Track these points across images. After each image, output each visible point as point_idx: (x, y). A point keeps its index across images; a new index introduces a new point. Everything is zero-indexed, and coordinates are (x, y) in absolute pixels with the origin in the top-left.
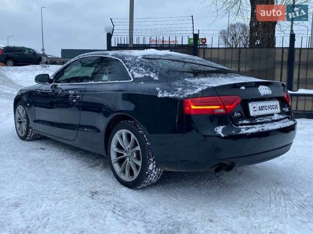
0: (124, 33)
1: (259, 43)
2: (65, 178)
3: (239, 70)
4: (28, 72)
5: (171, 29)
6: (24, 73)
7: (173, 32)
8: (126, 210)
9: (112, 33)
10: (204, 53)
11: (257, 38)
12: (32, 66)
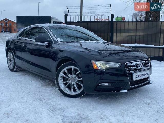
0: (74, 14)
1: (150, 19)
2: (30, 91)
3: (136, 34)
5: (99, 12)
7: (100, 13)
8: (56, 109)
9: (68, 14)
10: (117, 24)
11: (150, 16)
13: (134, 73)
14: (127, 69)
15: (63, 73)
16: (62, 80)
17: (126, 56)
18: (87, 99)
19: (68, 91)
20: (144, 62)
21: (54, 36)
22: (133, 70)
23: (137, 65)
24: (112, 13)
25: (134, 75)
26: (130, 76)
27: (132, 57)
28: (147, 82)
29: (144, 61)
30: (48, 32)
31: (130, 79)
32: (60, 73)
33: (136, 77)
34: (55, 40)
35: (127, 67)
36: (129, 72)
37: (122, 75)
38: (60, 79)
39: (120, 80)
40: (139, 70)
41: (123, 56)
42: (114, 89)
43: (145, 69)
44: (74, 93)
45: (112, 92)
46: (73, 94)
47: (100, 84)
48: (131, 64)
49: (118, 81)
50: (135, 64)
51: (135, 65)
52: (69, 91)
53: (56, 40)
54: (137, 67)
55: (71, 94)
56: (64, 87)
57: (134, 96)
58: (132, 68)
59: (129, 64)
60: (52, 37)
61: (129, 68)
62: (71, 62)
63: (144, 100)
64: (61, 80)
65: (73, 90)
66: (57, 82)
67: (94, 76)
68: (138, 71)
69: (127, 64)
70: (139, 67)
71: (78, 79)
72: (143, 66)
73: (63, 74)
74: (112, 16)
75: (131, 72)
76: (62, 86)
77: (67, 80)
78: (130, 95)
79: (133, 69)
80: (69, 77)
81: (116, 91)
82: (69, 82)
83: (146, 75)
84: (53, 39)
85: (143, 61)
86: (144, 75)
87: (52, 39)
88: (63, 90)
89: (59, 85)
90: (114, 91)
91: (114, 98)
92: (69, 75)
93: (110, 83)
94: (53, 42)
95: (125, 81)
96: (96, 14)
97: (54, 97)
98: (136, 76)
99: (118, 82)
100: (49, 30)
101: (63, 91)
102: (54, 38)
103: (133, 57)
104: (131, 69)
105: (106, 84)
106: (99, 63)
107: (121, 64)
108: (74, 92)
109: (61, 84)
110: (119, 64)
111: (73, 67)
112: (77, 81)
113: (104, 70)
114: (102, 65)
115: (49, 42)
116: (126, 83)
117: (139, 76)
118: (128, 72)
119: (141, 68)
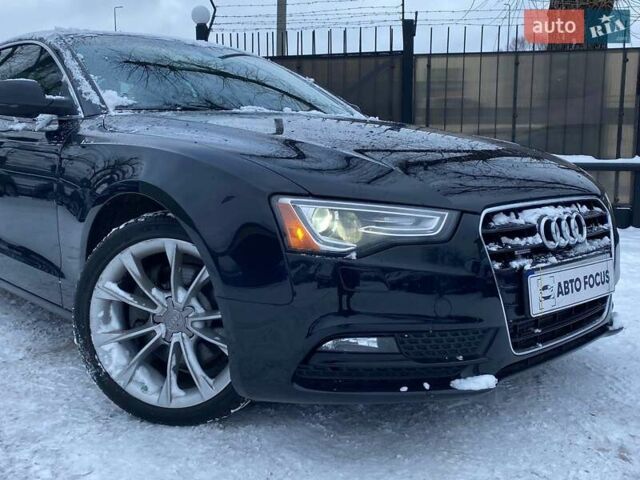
3: (515, 109)
9: (211, 25)
10: (428, 66)
13: (531, 272)
14: (494, 249)
15: (114, 281)
16: (115, 324)
17: (475, 177)
18: (262, 430)
19: (145, 389)
20: (584, 209)
21: (88, 78)
22: (525, 256)
23: (548, 223)
25: (534, 285)
26: (508, 292)
27: (509, 184)
28: (598, 323)
29: (582, 203)
30: (62, 60)
31: (512, 310)
32: (99, 284)
33: (546, 293)
34: (88, 98)
35: (493, 236)
36: (506, 265)
37: (464, 286)
38: (101, 314)
39: (450, 317)
40: (559, 251)
41: (460, 175)
42: (413, 369)
43: (588, 247)
44: (182, 400)
45: (404, 389)
46: (174, 405)
47: (329, 345)
48: (512, 219)
49: (436, 319)
50: (539, 221)
51: (535, 222)
52: (152, 387)
53: (96, 100)
54: (549, 236)
55: (164, 404)
56: (124, 361)
57: (532, 405)
58: (522, 242)
59: (502, 220)
60: (75, 83)
61: (505, 240)
62: (159, 213)
63: (587, 426)
64: (106, 320)
65: (174, 379)
66: (85, 332)
67: (294, 294)
68: (553, 260)
69: (489, 217)
70: (557, 236)
71: (208, 313)
72: (581, 232)
73: (114, 287)
75: (515, 264)
76: (114, 359)
77: (144, 319)
78: (506, 399)
79: (525, 247)
80: (155, 306)
81: (427, 386)
82: (153, 333)
83: (595, 280)
84: (79, 94)
85: (575, 203)
86: (590, 281)
87: (73, 93)
88: (121, 383)
89: (93, 352)
90: (415, 386)
91: (417, 421)
92: (154, 291)
93: (391, 334)
94: (80, 109)
95: (481, 320)
97: (65, 424)
98: (545, 288)
99: (438, 327)
100: (68, 53)
101: (119, 387)
102: (85, 87)
103: (514, 184)
104: (518, 247)
105: (370, 343)
106: (322, 214)
107: (455, 214)
108: (181, 393)
109: (107, 347)
110: (442, 217)
111: (170, 246)
112: (197, 325)
113: (354, 255)
114: (337, 227)
115: (59, 115)
116: (484, 331)
117: (564, 289)
118: (497, 266)
119: (572, 241)
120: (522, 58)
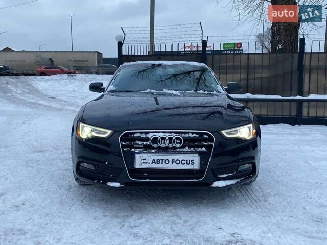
1: (280, 48)
3: (248, 76)
4: (54, 81)
6: (50, 82)
9: (123, 42)
10: (212, 59)
11: (279, 42)
12: (59, 75)
13: (139, 153)
22: (139, 148)
23: (156, 138)
24: (205, 39)
25: (138, 157)
36: (129, 149)
45: (96, 181)
50: (151, 137)
59: (138, 135)
74: (204, 43)
79: (141, 145)
83: (181, 162)
86: (176, 162)
90: (99, 181)
96: (175, 41)
98: (145, 160)
104: (138, 144)
113: (84, 140)
117: (156, 162)
119: (170, 146)
120: (250, 56)
